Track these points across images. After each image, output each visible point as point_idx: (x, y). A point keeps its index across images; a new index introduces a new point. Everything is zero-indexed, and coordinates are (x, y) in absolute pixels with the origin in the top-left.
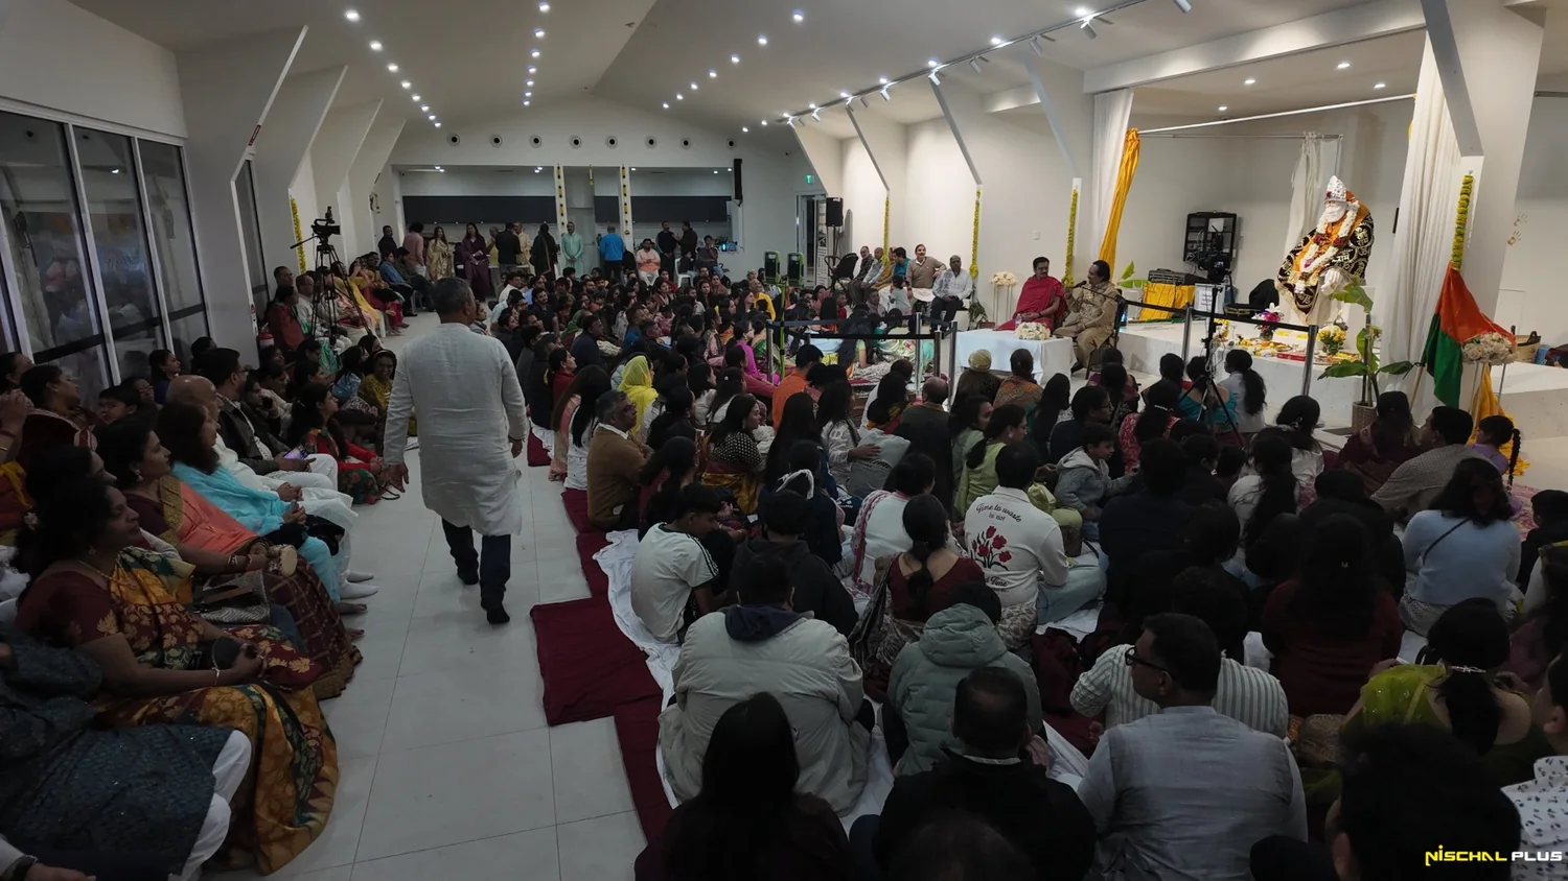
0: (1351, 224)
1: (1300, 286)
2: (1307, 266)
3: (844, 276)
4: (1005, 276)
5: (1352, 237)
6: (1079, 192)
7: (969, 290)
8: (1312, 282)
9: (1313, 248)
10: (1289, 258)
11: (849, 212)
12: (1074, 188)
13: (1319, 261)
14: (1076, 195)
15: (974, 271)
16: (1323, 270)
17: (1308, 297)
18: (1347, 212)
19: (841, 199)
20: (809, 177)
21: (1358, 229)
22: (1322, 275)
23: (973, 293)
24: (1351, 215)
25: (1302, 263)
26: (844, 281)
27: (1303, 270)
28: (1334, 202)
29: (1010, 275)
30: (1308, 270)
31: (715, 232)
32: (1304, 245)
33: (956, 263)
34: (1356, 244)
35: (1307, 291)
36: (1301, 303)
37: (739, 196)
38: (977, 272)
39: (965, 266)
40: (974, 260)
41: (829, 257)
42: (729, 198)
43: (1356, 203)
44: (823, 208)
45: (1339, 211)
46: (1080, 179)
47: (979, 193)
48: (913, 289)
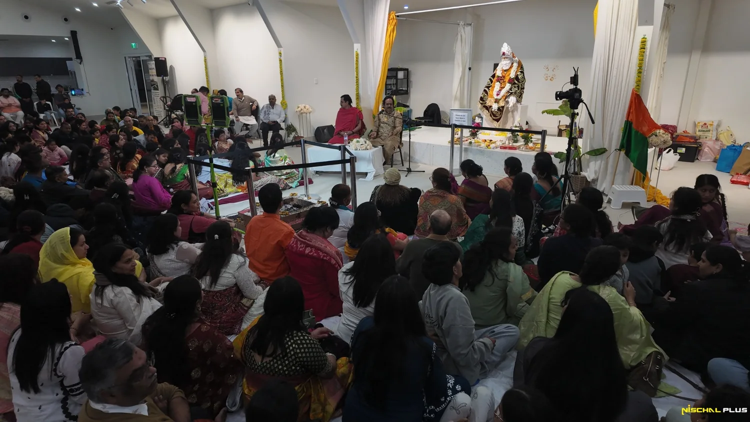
0: (516, 70)
1: (495, 107)
2: (498, 95)
3: (177, 109)
4: (305, 107)
5: (517, 78)
6: (359, 52)
7: (283, 116)
8: (502, 104)
9: (497, 86)
10: (485, 90)
11: (171, 67)
12: (355, 50)
13: (503, 92)
14: (357, 55)
15: (284, 105)
16: (506, 97)
17: (499, 113)
18: (512, 64)
19: (165, 59)
20: (133, 44)
21: (519, 73)
22: (506, 100)
23: (286, 118)
24: (515, 65)
25: (495, 93)
26: (177, 113)
27: (496, 97)
28: (507, 58)
29: (307, 106)
30: (499, 97)
31: (63, 81)
32: (491, 83)
33: (272, 100)
34: (519, 82)
35: (499, 109)
36: (495, 116)
37: (79, 56)
38: (286, 104)
39: (278, 101)
40: (283, 97)
41: (163, 97)
42: (71, 59)
43: (516, 58)
44: (152, 65)
45: (509, 63)
46: (359, 45)
47: (280, 53)
48: (239, 117)
